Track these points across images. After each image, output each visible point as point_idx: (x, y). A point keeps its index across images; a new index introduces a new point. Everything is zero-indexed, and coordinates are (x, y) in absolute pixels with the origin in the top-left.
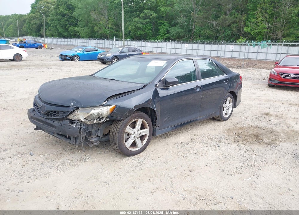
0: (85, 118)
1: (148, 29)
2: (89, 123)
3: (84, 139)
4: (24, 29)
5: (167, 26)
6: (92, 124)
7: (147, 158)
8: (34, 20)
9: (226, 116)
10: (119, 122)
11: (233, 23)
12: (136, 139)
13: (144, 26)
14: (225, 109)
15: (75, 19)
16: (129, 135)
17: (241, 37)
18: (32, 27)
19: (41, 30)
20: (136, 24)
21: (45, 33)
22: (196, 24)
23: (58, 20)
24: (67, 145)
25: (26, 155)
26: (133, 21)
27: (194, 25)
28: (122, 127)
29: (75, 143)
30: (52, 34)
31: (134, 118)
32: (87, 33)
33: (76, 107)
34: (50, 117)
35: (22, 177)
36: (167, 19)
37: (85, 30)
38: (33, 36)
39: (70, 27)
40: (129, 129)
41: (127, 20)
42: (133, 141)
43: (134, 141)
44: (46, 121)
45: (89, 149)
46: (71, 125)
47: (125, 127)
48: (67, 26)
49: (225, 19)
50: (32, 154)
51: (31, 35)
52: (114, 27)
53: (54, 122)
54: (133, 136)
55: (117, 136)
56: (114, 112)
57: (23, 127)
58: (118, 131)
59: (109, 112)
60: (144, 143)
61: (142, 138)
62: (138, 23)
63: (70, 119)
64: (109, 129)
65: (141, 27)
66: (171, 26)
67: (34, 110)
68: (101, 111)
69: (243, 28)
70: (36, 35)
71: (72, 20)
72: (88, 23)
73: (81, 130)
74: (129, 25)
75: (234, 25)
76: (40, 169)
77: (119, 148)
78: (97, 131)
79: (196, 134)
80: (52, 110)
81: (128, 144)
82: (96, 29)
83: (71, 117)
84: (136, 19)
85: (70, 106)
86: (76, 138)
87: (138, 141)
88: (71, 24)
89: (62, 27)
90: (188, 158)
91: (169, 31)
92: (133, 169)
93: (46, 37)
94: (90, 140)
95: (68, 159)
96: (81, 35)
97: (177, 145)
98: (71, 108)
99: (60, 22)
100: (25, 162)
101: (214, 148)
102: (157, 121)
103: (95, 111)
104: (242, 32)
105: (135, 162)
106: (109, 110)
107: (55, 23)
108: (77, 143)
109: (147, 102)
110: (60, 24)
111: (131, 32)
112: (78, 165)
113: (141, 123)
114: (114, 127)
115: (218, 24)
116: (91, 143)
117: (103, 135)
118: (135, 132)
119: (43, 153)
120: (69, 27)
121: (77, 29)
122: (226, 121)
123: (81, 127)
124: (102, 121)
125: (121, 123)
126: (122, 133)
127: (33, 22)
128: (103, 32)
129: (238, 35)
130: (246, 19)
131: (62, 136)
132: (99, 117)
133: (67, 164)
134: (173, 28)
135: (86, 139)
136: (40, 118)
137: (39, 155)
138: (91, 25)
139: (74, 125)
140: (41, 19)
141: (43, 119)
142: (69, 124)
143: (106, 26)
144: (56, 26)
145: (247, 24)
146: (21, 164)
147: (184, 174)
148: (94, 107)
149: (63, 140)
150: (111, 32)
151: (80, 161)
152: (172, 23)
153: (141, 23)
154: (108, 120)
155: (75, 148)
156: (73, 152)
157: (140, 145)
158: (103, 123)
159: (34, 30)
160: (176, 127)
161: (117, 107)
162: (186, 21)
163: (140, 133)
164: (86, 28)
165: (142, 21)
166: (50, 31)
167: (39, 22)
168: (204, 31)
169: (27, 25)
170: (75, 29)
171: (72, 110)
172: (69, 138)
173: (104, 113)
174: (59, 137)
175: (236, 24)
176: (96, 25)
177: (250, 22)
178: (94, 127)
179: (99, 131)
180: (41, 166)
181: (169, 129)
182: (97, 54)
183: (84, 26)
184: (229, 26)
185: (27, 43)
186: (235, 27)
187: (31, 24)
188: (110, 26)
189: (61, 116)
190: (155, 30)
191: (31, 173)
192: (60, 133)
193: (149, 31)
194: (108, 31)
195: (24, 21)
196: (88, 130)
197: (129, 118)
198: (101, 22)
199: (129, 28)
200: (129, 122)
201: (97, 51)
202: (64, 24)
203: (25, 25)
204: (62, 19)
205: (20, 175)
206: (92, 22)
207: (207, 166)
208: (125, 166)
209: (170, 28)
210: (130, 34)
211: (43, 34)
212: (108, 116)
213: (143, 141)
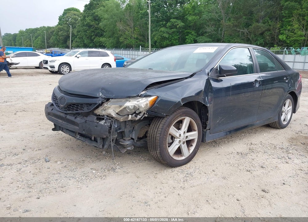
0: (117, 112)
1: (175, 39)
2: (122, 119)
3: (114, 141)
4: (51, 41)
5: (195, 36)
6: (125, 121)
7: (197, 171)
8: (62, 32)
9: (285, 123)
10: (161, 120)
11: (266, 31)
12: (182, 145)
13: (171, 36)
14: (284, 114)
15: (101, 30)
16: (173, 138)
17: (275, 45)
18: (59, 39)
19: (68, 41)
20: (162, 33)
21: (72, 44)
22: (226, 32)
23: (85, 32)
24: (92, 151)
25: (40, 161)
26: (160, 31)
27: (223, 34)
28: (165, 126)
29: (103, 146)
30: (78, 45)
31: (181, 116)
32: (112, 44)
33: (105, 97)
34: (70, 112)
35: (31, 190)
36: (194, 29)
37: (110, 41)
38: (60, 48)
39: (96, 38)
40: (173, 130)
41: (153, 30)
42: (177, 147)
43: (179, 146)
44: (66, 117)
45: (119, 157)
46: (98, 121)
47: (169, 126)
48: (93, 37)
49: (257, 26)
50: (48, 160)
51: (58, 47)
52: (140, 38)
53: (76, 118)
54: (179, 140)
55: (158, 138)
56: (155, 105)
57: (40, 129)
58: (159, 132)
59: (149, 106)
60: (191, 151)
61: (189, 143)
62: (164, 33)
63: (98, 114)
64: (146, 130)
65: (168, 37)
66: (199, 35)
67: (52, 105)
68: (138, 103)
69: (277, 36)
70: (63, 47)
71: (98, 31)
72: (114, 33)
73: (111, 129)
74: (154, 35)
75: (267, 33)
76: (56, 180)
77: (161, 154)
78: (131, 132)
79: (253, 143)
80: (74, 101)
81: (172, 150)
82: (121, 39)
83: (99, 111)
84: (163, 29)
85: (98, 96)
86: (104, 139)
87: (184, 147)
88: (96, 35)
89: (88, 38)
90: (254, 173)
91: (197, 40)
92: (181, 186)
93: (72, 49)
94: (123, 144)
95: (92, 168)
96: (106, 46)
97: (233, 155)
98: (99, 99)
99: (86, 34)
100: (38, 170)
101: (283, 160)
102: (209, 121)
103: (130, 104)
104: (277, 41)
105: (181, 176)
106: (148, 102)
107: (81, 34)
108: (106, 146)
109: (198, 94)
110: (86, 35)
111: (157, 42)
112: (105, 176)
113: (189, 122)
114: (153, 126)
115: (249, 32)
116: (124, 147)
117: (138, 138)
118: (180, 135)
119: (61, 160)
120: (94, 38)
121: (102, 39)
122: (285, 129)
123: (111, 125)
124: (139, 117)
125: (164, 121)
126: (165, 134)
127: (60, 33)
128: (128, 42)
129: (272, 43)
130: (280, 26)
131: (85, 138)
132: (136, 112)
133: (90, 175)
134: (200, 37)
135: (117, 142)
136: (59, 113)
137: (56, 162)
138: (116, 35)
139: (102, 122)
140: (68, 31)
141: (62, 115)
142: (95, 121)
143: (132, 36)
144: (82, 38)
145: (282, 32)
146: (32, 172)
147: (256, 195)
148: (130, 97)
149: (87, 142)
150: (137, 42)
151: (109, 171)
152: (200, 32)
153: (168, 33)
154: (146, 116)
155: (101, 154)
156: (98, 159)
157: (186, 152)
158: (140, 120)
159: (61, 42)
160: (230, 132)
161: (159, 99)
162: (214, 30)
163: (187, 137)
164: (111, 39)
165: (168, 30)
166: (76, 42)
167: (66, 34)
168: (234, 40)
169: (55, 37)
170: (100, 40)
171: (100, 102)
172: (95, 140)
173: (141, 107)
174: (82, 140)
175: (270, 32)
176: (121, 35)
177: (285, 30)
178: (128, 126)
179: (134, 132)
180: (57, 176)
181: (222, 134)
182: (124, 62)
183: (110, 37)
184: (262, 34)
185: (53, 53)
186: (269, 35)
187: (58, 35)
188: (136, 36)
189: (86, 110)
190: (181, 40)
191: (44, 185)
192: (84, 132)
193: (175, 41)
194: (133, 42)
195: (52, 32)
196: (120, 129)
197: (174, 114)
198: (127, 32)
199: (155, 38)
200: (174, 120)
201: (123, 59)
202: (90, 35)
203: (53, 37)
204: (88, 30)
205: (28, 187)
206: (117, 32)
207: (284, 184)
208: (168, 180)
209: (197, 37)
210: (156, 44)
211: (69, 45)
212: (147, 111)
213: (190, 148)
